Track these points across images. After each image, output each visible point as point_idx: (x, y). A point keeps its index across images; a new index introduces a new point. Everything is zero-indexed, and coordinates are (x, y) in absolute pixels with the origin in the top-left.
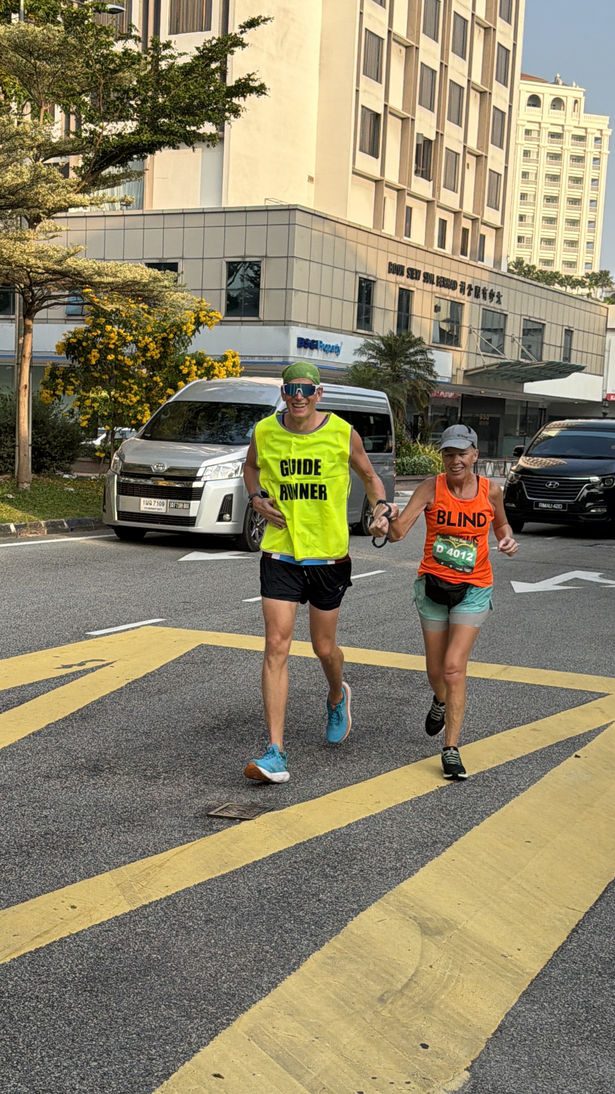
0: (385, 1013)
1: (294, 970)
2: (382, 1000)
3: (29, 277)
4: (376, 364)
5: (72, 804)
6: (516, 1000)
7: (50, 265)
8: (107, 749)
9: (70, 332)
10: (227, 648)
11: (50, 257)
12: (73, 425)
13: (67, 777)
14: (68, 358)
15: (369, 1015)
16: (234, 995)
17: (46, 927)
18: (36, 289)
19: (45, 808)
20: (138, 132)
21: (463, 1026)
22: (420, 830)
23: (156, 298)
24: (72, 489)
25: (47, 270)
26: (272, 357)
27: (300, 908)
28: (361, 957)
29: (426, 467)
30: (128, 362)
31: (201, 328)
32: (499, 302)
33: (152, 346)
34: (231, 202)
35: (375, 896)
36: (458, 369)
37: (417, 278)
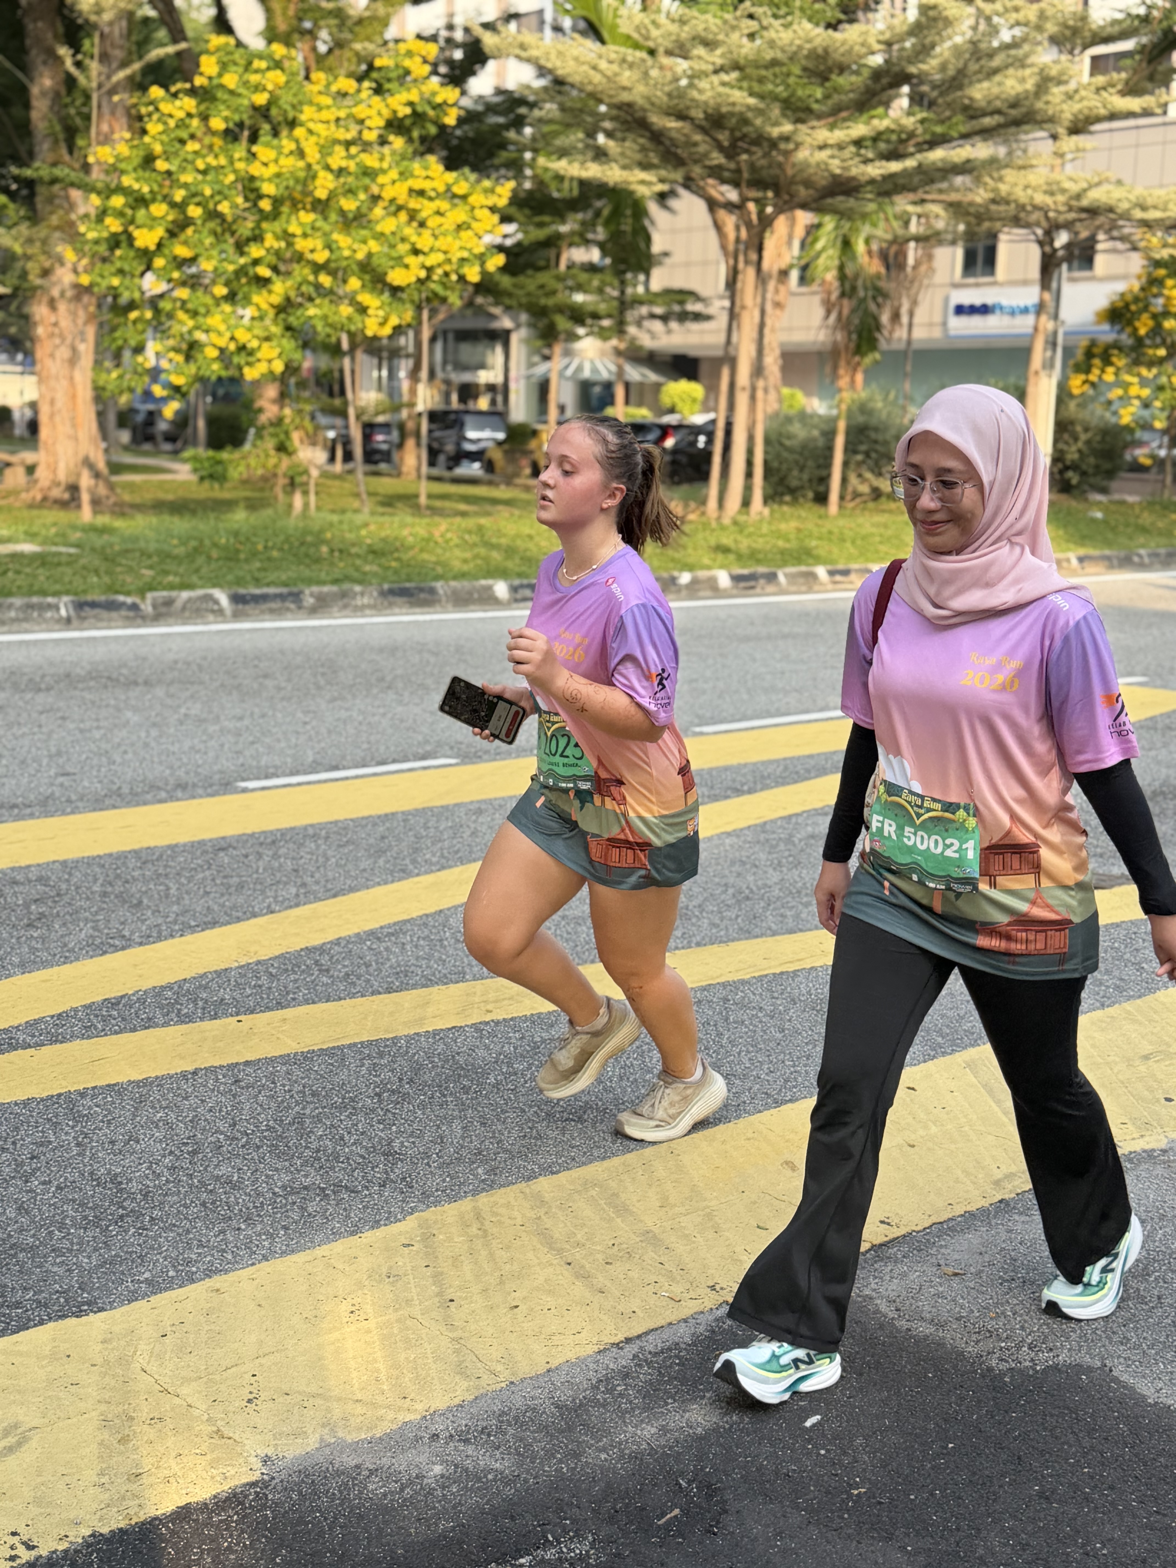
0: (1142, 1068)
2: (1146, 1057)
3: (1049, 220)
9: (1116, 294)
11: (1065, 190)
12: (1113, 424)
14: (1111, 328)
24: (1099, 515)
25: (1069, 208)
28: (1151, 1020)
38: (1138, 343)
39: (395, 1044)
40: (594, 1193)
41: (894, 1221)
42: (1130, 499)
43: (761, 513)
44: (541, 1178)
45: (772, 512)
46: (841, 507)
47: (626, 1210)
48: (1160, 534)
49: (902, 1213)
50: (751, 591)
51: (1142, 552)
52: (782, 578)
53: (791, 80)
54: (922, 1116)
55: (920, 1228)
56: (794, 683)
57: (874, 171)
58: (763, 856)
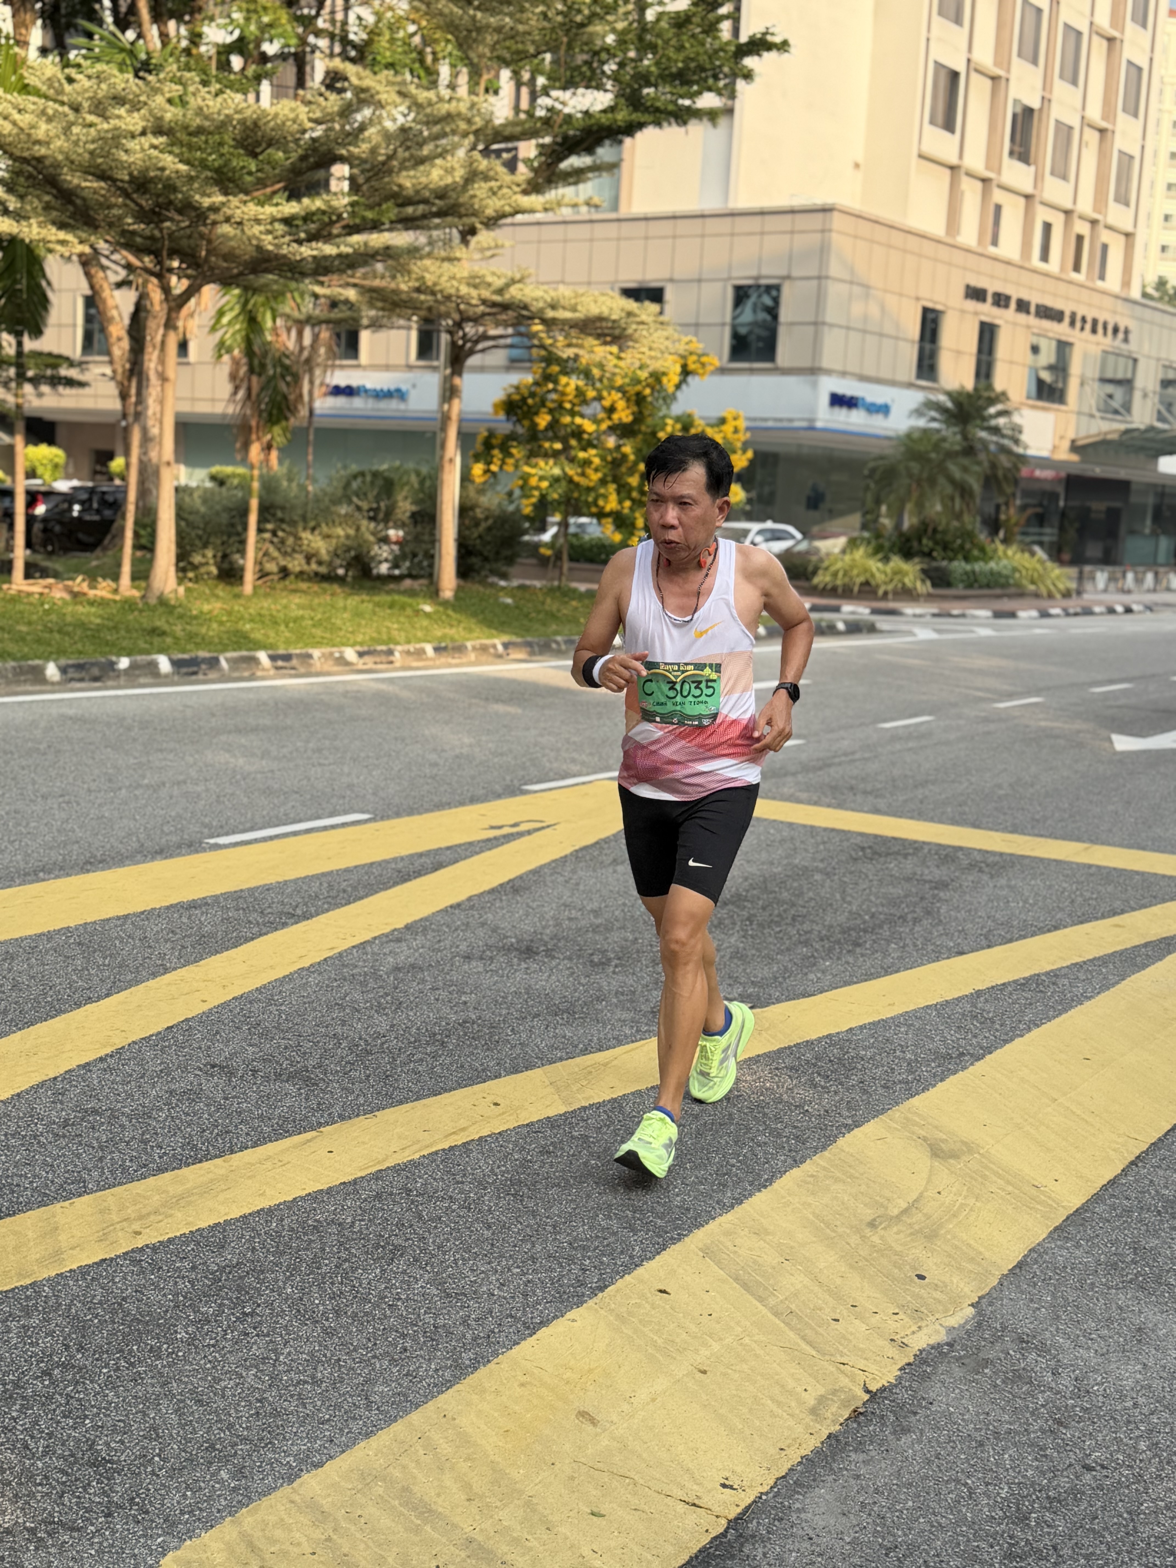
0: (876, 1239)
1: (765, 1187)
2: (872, 1225)
3: (460, 312)
4: (938, 431)
5: (499, 991)
6: (1044, 1236)
7: (486, 294)
8: (544, 928)
9: (512, 386)
11: (489, 285)
12: (513, 513)
13: (491, 959)
14: (508, 420)
15: (854, 1240)
16: (688, 1210)
17: (463, 1123)
18: (470, 329)
19: (464, 993)
20: (612, 109)
21: (973, 1259)
22: (944, 1040)
23: (630, 338)
24: (509, 601)
25: (484, 302)
26: (791, 420)
27: (778, 1119)
28: (851, 1177)
29: (1007, 577)
30: (589, 427)
31: (690, 379)
32: (1126, 340)
33: (621, 404)
34: (742, 201)
35: (876, 1111)
36: (1062, 438)
37: (1007, 306)
38: (534, 436)
39: (38, 1294)
40: (381, 1491)
41: (734, 1481)
42: (535, 584)
44: (305, 1477)
45: (188, 590)
46: (256, 586)
47: (430, 1511)
48: (569, 621)
49: (739, 1469)
50: (194, 678)
51: (559, 638)
52: (224, 664)
53: (225, 150)
54: (693, 1328)
55: (766, 1488)
56: (288, 783)
57: (306, 251)
58: (357, 996)
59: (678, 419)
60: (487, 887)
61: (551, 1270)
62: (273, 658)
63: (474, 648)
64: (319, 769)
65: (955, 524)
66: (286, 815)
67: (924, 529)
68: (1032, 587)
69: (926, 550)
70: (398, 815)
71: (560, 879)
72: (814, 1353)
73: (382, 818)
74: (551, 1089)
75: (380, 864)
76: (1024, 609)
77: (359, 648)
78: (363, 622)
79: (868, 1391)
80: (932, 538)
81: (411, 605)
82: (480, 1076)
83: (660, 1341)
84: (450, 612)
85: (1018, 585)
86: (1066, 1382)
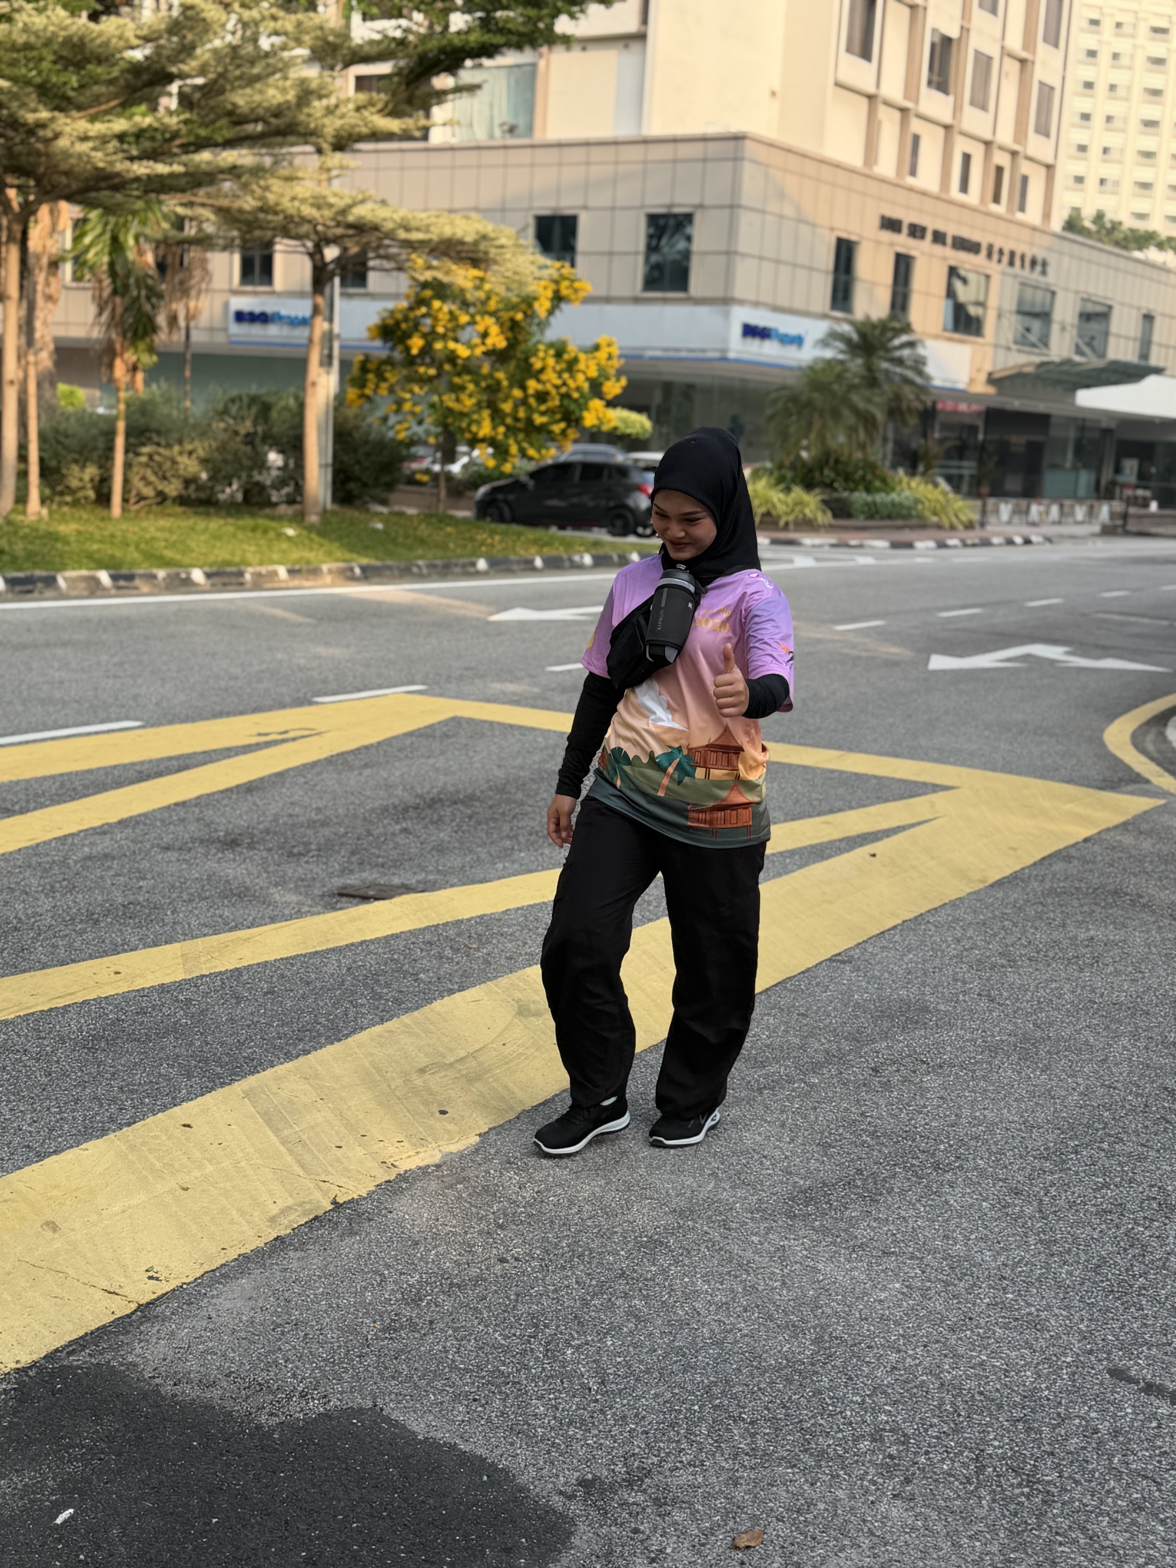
0: (418, 1082)
1: (339, 1040)
2: (422, 1071)
4: (843, 362)
5: (181, 877)
8: (259, 823)
9: (386, 312)
10: (485, 722)
11: (332, 205)
13: (190, 849)
14: (384, 345)
15: (397, 1083)
16: (253, 1060)
17: (75, 988)
19: (144, 879)
21: (503, 1098)
23: (492, 261)
24: (380, 526)
25: (336, 223)
26: (703, 352)
27: (388, 985)
28: (427, 1032)
29: (909, 508)
30: (463, 352)
31: (564, 306)
32: (1044, 273)
33: (494, 330)
34: (655, 128)
35: (484, 978)
36: (979, 370)
37: (922, 237)
38: (411, 361)
41: (163, 1274)
42: (411, 511)
43: (39, 514)
45: (51, 513)
46: (124, 510)
48: (437, 546)
49: (172, 1265)
50: (29, 596)
51: (421, 562)
52: (61, 582)
53: (45, 65)
54: (198, 1154)
55: (191, 1279)
56: (73, 693)
57: (141, 169)
58: (34, 881)
59: (551, 345)
60: (222, 787)
61: (90, 1109)
62: (114, 578)
63: (330, 571)
64: (111, 681)
65: (858, 455)
66: (55, 722)
67: (827, 459)
68: (935, 519)
69: (827, 481)
70: (171, 722)
71: (302, 780)
72: (301, 1173)
73: (152, 726)
74: (180, 960)
75: (125, 766)
76: (921, 540)
77: (207, 569)
78: (218, 544)
79: (334, 1202)
80: (834, 469)
81: (274, 529)
82: (116, 950)
83: (158, 1165)
84: (314, 536)
85: (920, 517)
86: (528, 1194)
